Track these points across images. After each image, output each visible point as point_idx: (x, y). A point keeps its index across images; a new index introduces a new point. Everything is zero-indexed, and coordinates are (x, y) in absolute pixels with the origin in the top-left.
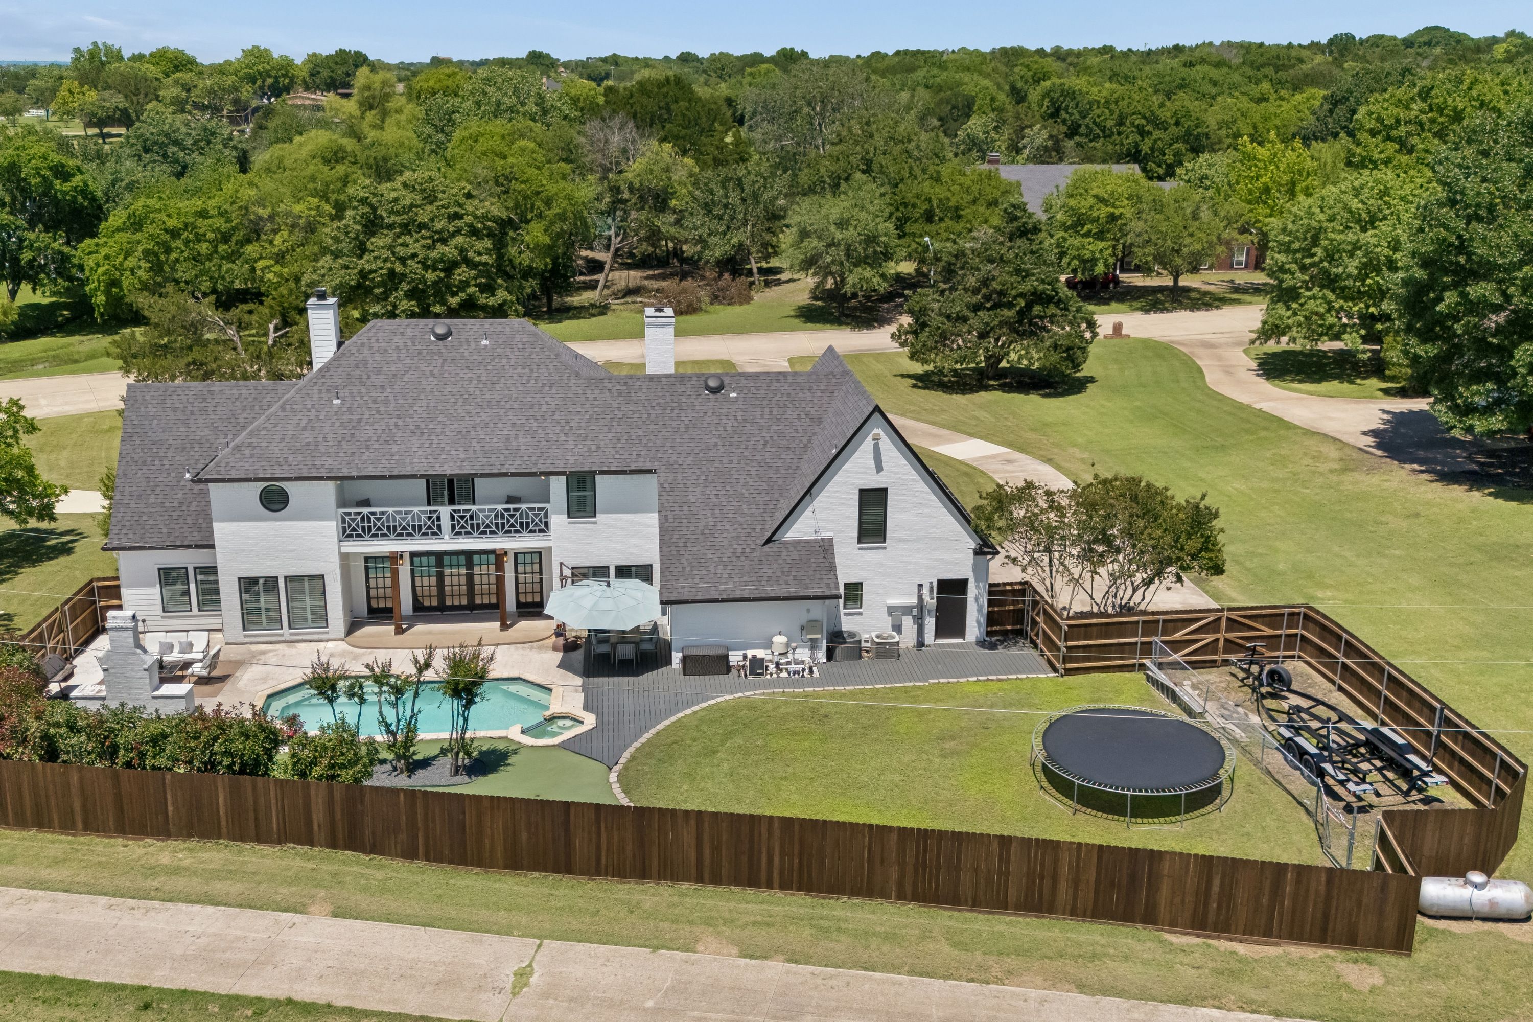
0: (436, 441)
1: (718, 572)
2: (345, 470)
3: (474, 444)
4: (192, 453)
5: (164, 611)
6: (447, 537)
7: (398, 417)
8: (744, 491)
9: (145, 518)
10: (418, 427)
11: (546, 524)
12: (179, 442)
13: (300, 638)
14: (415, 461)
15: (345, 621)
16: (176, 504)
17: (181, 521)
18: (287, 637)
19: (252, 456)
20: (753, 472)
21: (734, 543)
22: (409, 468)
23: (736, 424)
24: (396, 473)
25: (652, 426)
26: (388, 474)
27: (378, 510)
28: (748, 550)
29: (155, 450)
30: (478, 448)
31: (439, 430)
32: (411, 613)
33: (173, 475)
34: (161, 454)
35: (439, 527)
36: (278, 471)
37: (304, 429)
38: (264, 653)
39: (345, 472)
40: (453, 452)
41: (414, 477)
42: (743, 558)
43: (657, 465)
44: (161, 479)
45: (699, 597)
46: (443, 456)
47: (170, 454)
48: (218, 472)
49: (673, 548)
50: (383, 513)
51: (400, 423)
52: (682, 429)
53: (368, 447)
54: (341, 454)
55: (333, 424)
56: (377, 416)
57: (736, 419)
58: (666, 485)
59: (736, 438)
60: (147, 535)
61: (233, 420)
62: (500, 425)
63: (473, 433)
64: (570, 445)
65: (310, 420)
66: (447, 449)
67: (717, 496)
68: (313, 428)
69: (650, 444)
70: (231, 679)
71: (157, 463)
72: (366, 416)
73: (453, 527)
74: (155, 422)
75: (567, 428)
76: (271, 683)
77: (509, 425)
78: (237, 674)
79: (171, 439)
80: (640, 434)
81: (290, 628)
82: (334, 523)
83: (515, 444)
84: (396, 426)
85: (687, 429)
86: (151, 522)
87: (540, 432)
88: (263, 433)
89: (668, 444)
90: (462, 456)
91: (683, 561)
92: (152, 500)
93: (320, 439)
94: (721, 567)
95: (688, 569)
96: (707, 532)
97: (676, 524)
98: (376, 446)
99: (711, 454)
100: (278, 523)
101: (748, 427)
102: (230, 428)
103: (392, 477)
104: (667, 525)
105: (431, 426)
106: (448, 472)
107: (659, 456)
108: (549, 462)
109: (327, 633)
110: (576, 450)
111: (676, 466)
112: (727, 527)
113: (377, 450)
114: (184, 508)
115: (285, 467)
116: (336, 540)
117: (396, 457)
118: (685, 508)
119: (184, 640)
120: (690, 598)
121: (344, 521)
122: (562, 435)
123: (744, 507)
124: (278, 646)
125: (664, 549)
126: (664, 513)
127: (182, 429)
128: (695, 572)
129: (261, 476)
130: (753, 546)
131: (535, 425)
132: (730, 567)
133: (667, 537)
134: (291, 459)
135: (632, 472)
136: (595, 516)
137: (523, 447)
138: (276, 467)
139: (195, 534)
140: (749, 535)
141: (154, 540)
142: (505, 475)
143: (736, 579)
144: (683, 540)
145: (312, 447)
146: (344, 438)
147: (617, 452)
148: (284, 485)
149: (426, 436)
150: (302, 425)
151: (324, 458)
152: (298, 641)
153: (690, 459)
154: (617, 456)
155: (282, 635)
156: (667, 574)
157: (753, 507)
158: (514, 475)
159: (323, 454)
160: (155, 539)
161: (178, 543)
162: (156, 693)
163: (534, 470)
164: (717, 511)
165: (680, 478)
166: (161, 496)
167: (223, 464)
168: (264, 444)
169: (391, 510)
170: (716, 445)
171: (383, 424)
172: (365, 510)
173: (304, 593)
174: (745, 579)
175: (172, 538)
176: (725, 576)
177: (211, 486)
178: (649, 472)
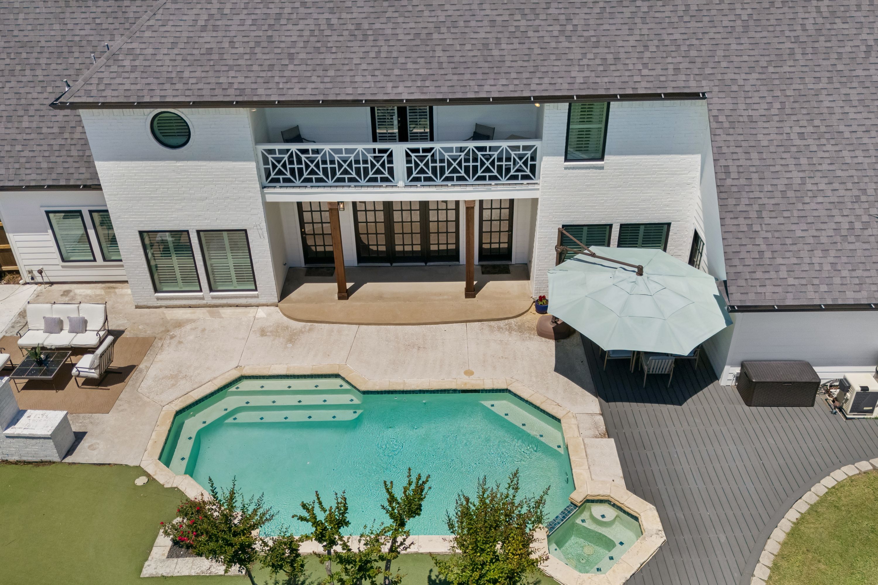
0: (385, 48)
1: (815, 260)
2: (261, 91)
3: (439, 53)
4: (71, 60)
5: (63, 260)
6: (401, 184)
7: (332, 11)
8: (842, 128)
9: (19, 148)
10: (358, 27)
11: (533, 169)
12: (54, 43)
13: (224, 301)
14: (358, 79)
15: (277, 284)
16: (56, 130)
17: (64, 153)
18: (208, 300)
19: (134, 69)
20: (854, 97)
21: (835, 212)
22: (350, 90)
23: (820, 20)
24: (331, 98)
25: (693, 24)
26: (321, 98)
27: (310, 147)
28: (858, 225)
29: (24, 55)
30: (444, 59)
31: (389, 32)
32: (356, 264)
33: (50, 89)
34: (32, 61)
35: (391, 171)
36: (170, 92)
37: (204, 28)
38: (179, 324)
39: (262, 94)
40: (410, 65)
41: (356, 103)
42: (852, 239)
43: (705, 86)
44: (35, 95)
45: (790, 302)
46: (397, 72)
47: (43, 61)
48: (88, 93)
49: (741, 221)
50: (317, 151)
51: (334, 21)
52: (739, 29)
53: (291, 57)
54: (255, 68)
55: (242, 23)
56: (302, 10)
57: (819, 12)
58: (722, 118)
59: (822, 43)
60: (22, 171)
61: (120, 14)
62: (473, 24)
63: (435, 36)
64: (576, 54)
65: (211, 15)
66: (401, 60)
67: (801, 135)
68: (215, 28)
69: (693, 53)
70: (134, 375)
71: (28, 72)
72: (287, 10)
73: (409, 171)
74: (21, 16)
75: (570, 27)
76: (184, 386)
77: (486, 23)
78: (142, 366)
79: (43, 39)
80: (676, 36)
81: (211, 290)
82: (253, 165)
83: (496, 52)
84: (330, 25)
85: (746, 28)
86: (26, 153)
87: (530, 34)
88: (148, 34)
89: (720, 53)
90: (423, 72)
91: (759, 241)
92: (25, 124)
93: (226, 45)
94: (818, 253)
95: (768, 255)
96: (790, 194)
97: (743, 181)
98: (303, 56)
99: (786, 69)
100: (180, 164)
101: (839, 24)
102: (117, 25)
103: (327, 103)
104: (729, 182)
105: (377, 26)
106: (405, 96)
107: (708, 71)
108: (546, 80)
109: (257, 297)
110: (585, 62)
111: (735, 88)
112: (822, 187)
113: (304, 62)
114: (67, 135)
115: (179, 86)
116: (258, 186)
117: (331, 73)
118: (754, 155)
119: (74, 315)
120: (775, 303)
121: (266, 161)
122: (562, 39)
123: (845, 153)
124: (199, 312)
125: (728, 221)
126: (722, 162)
127: (57, 27)
128: (779, 261)
129: (147, 99)
130: (865, 218)
131: (523, 23)
132: (832, 253)
133: (731, 202)
134: (186, 74)
135: (670, 96)
136: (602, 159)
137: (508, 58)
138: (167, 86)
139: (83, 170)
140: (857, 200)
141: (32, 179)
142: (484, 101)
143: (845, 273)
144: (756, 207)
145: (216, 57)
146: (258, 43)
147: (645, 65)
148: (183, 113)
149: (370, 42)
150: (201, 23)
151: (232, 74)
152: (223, 306)
153: (755, 76)
154: (645, 72)
155: (203, 298)
156: (736, 262)
157: (858, 153)
158: (498, 100)
159: (231, 68)
160: (34, 176)
161: (63, 183)
162: (10, 431)
163: (526, 94)
164: (804, 161)
165: (742, 106)
166: (37, 118)
167: (95, 81)
168: (150, 51)
169: (327, 148)
170: (792, 54)
171: (310, 21)
172: (294, 147)
173: (224, 249)
174: (859, 273)
175: (54, 176)
176: (827, 267)
177: (83, 112)
178: (694, 96)
